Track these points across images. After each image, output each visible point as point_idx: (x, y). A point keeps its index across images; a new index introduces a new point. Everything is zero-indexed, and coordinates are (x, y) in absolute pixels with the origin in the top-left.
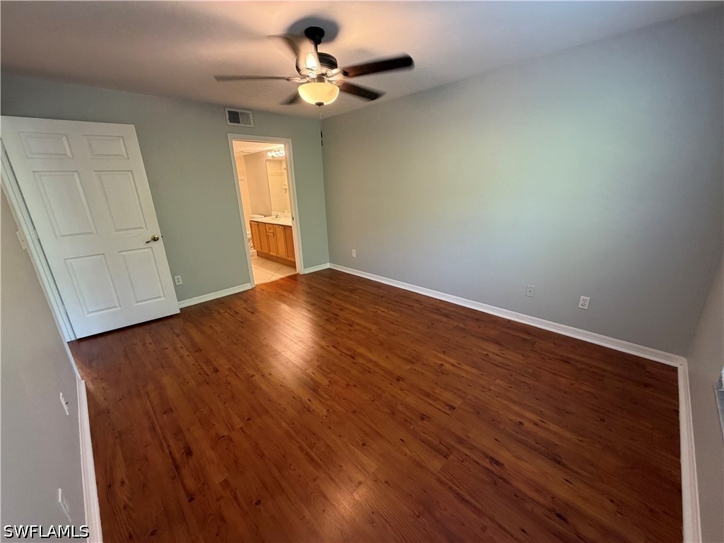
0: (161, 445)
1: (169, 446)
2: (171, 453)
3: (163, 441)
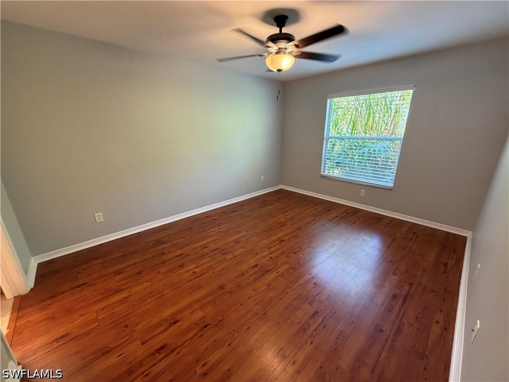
0: (403, 315)
1: (400, 310)
2: (402, 306)
3: (400, 315)
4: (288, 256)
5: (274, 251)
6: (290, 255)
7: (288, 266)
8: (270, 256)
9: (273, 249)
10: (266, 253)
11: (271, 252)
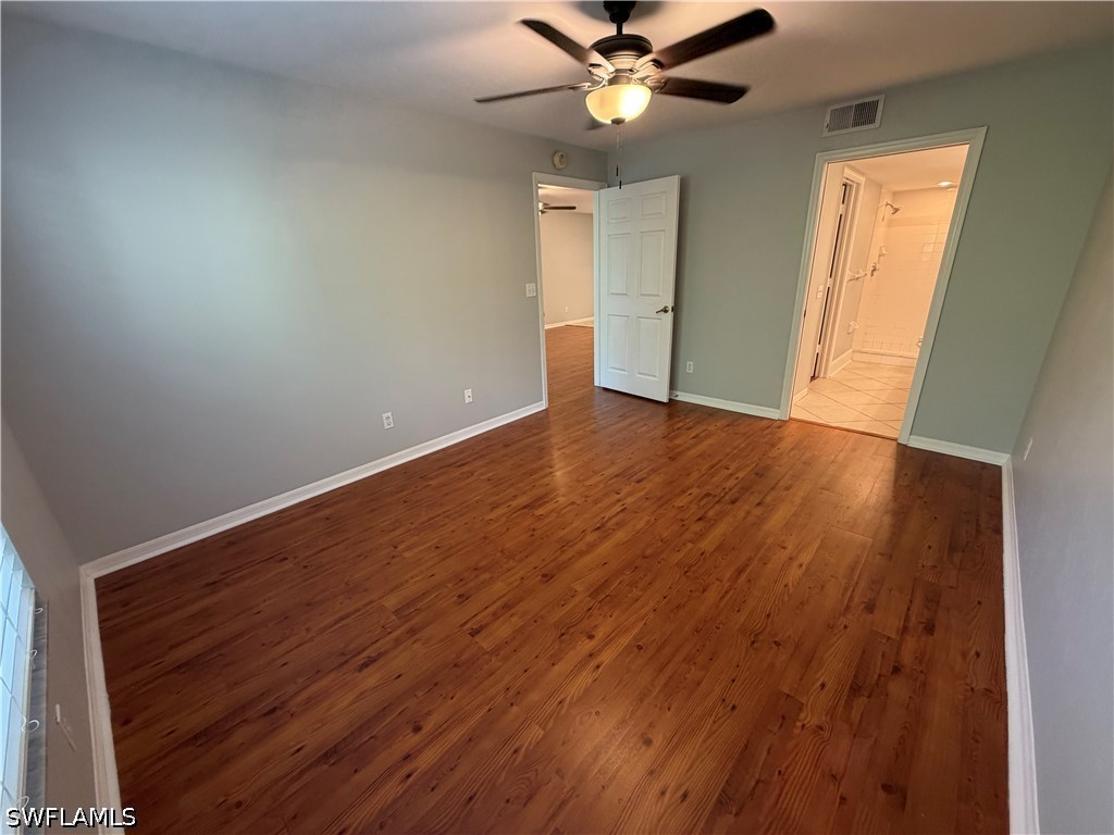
4: (586, 497)
5: (615, 504)
6: (583, 499)
7: (588, 483)
8: (618, 497)
9: (618, 508)
10: (630, 500)
11: (621, 503)
